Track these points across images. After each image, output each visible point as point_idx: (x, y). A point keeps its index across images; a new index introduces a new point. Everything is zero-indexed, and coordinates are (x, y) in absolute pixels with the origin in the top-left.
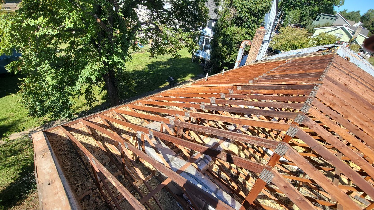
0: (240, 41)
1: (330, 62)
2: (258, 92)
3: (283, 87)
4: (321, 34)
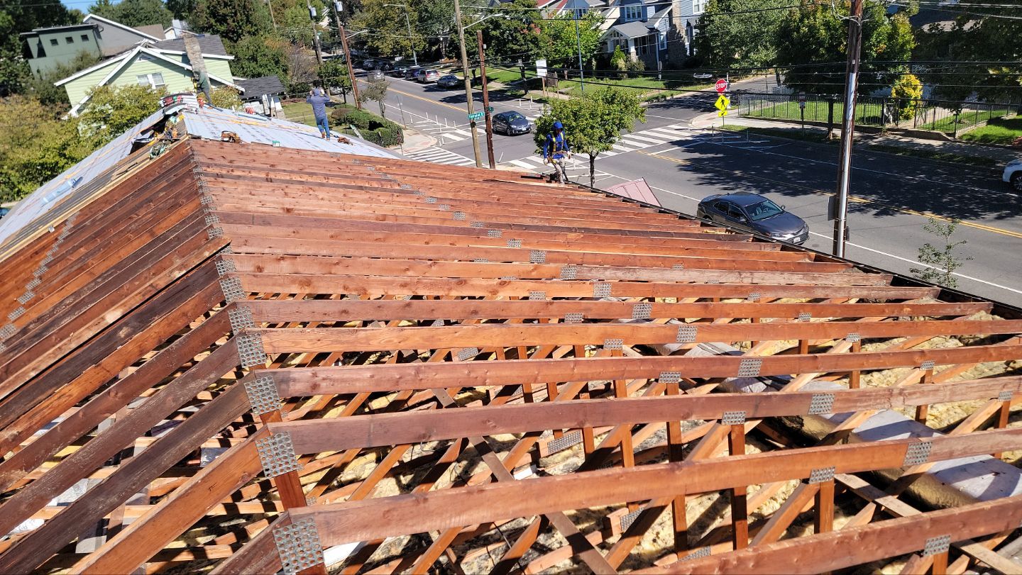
1: (195, 171)
2: (38, 417)
3: (122, 333)
4: (96, 95)
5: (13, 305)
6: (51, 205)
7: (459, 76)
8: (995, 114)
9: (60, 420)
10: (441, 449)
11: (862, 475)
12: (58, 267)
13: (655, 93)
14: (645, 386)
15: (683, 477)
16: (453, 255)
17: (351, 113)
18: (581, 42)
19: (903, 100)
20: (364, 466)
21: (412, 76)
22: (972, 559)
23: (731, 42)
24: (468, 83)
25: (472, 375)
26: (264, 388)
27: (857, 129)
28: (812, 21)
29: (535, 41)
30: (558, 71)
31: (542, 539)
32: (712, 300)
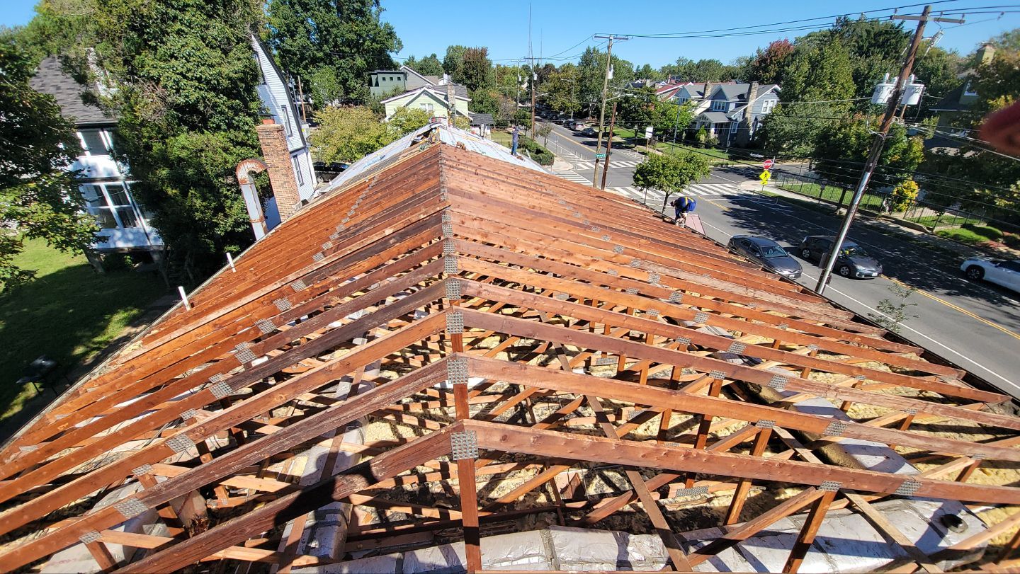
0: (229, 166)
1: (440, 161)
2: (348, 274)
3: (391, 241)
4: (398, 111)
5: (344, 216)
6: (368, 168)
7: (596, 130)
8: (969, 221)
9: (357, 278)
10: (535, 346)
11: (791, 431)
12: (367, 201)
13: (721, 161)
14: (664, 342)
15: (675, 400)
16: (568, 237)
17: (527, 142)
18: (680, 118)
19: (901, 198)
20: (493, 342)
21: (567, 125)
22: (851, 502)
23: (783, 136)
24: (601, 135)
25: (565, 309)
27: (859, 211)
28: (847, 131)
29: (649, 114)
30: (659, 136)
31: (580, 409)
32: (723, 301)
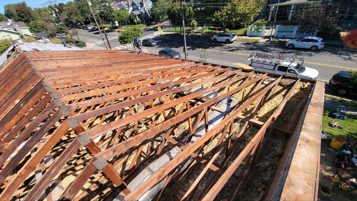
1: (28, 60)
3: (21, 105)
7: (96, 27)
9: (12, 129)
10: (114, 114)
11: (194, 99)
13: (145, 28)
15: (163, 107)
16: (105, 71)
17: (70, 40)
21: (84, 28)
24: (99, 29)
26: (65, 110)
27: (186, 32)
29: (113, 16)
30: (121, 24)
32: (164, 72)
